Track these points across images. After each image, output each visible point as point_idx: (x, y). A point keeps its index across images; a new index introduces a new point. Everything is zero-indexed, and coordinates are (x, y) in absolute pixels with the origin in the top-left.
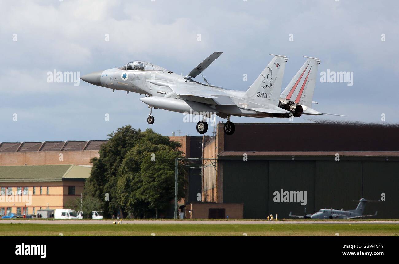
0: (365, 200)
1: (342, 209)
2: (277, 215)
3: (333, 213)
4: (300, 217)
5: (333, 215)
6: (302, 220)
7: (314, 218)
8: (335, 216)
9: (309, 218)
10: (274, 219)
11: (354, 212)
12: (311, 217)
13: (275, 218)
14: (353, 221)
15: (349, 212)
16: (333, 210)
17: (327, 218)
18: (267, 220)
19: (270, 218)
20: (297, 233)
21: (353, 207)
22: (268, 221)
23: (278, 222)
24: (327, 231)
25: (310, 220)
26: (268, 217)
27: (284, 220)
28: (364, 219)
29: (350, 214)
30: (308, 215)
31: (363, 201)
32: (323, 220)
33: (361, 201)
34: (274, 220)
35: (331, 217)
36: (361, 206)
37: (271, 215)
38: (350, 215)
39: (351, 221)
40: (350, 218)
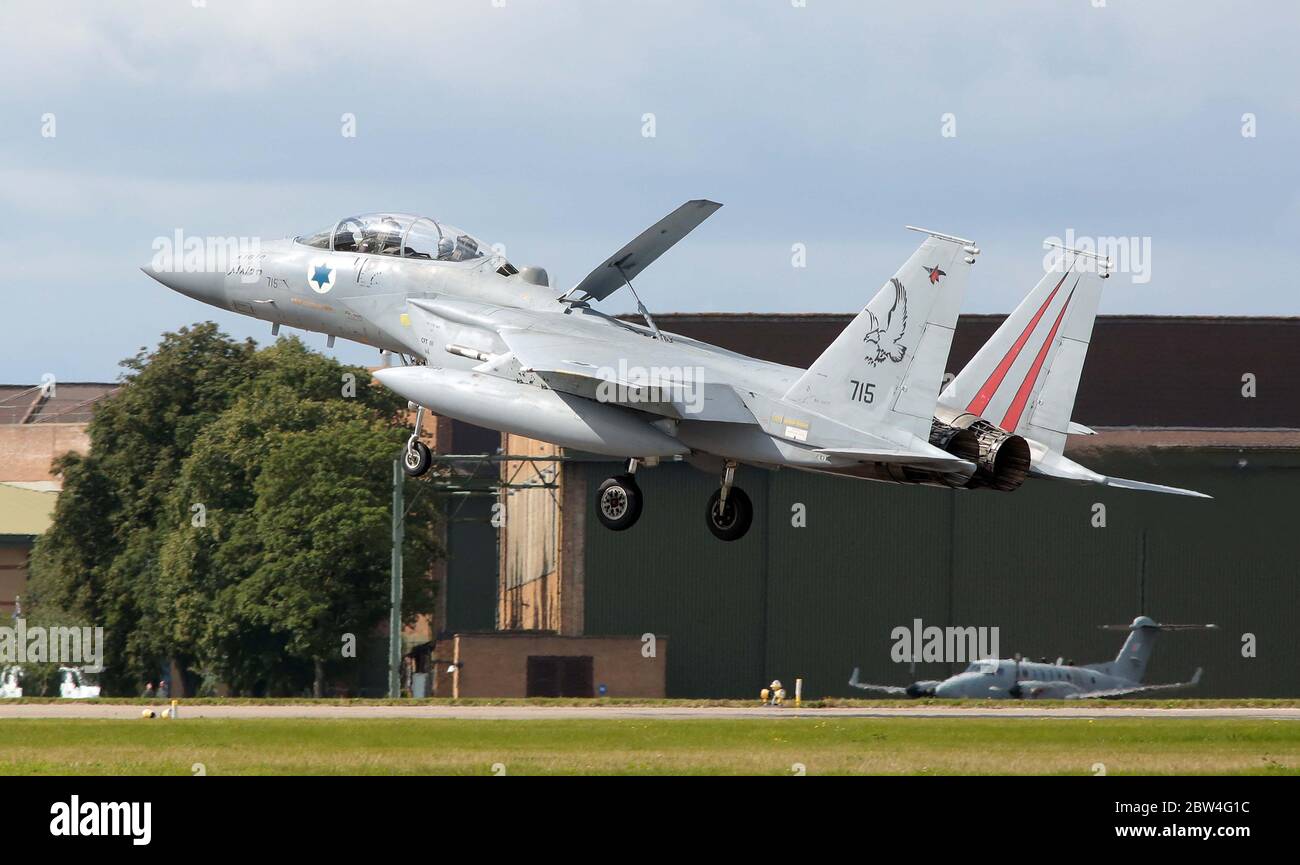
0: (1150, 622)
1: (1060, 660)
2: (799, 682)
3: (1025, 674)
4: (892, 690)
5: (1023, 683)
6: (899, 702)
7: (946, 695)
8: (1032, 686)
9: (932, 694)
10: (786, 698)
11: (1107, 671)
12: (938, 689)
13: (790, 695)
14: (1104, 706)
15: (1090, 671)
16: (1025, 663)
17: (998, 696)
18: (760, 701)
19: (771, 695)
20: (880, 754)
21: (1103, 652)
22: (761, 705)
23: (799, 711)
24: (998, 746)
25: (931, 701)
26: (765, 692)
27: (826, 701)
28: (1148, 700)
29: (1093, 681)
30: (921, 684)
31: (1144, 628)
32: (984, 702)
33: (1134, 629)
34: (787, 702)
35: (1017, 693)
36: (1137, 646)
37: (775, 684)
38: (1092, 684)
39: (1093, 706)
40: (1100, 694)
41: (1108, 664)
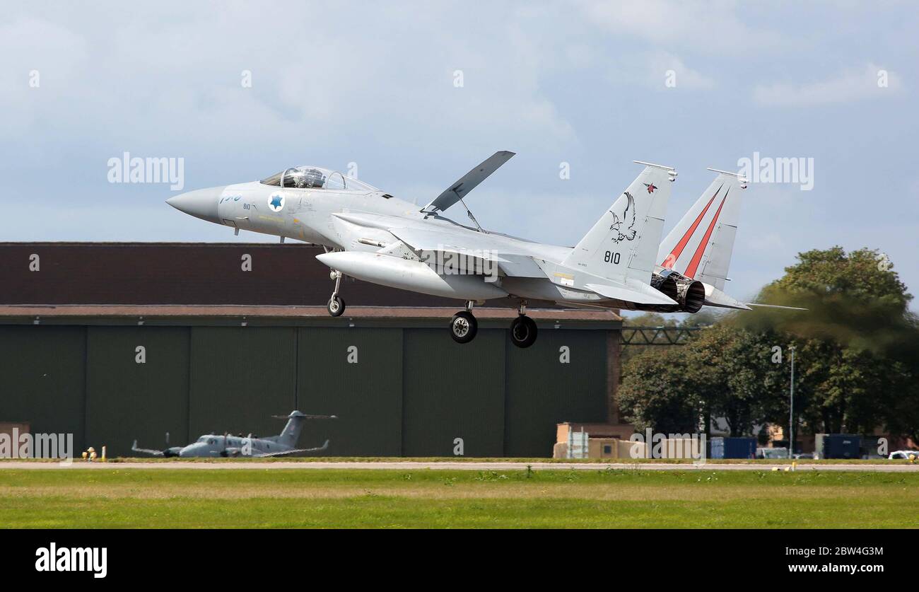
0: (300, 414)
1: (250, 435)
2: (104, 448)
3: (230, 443)
4: (156, 453)
5: (229, 449)
6: (160, 460)
7: (188, 456)
8: (234, 450)
9: (177, 455)
10: (97, 457)
11: (276, 441)
12: (181, 453)
13: (99, 455)
14: (274, 461)
15: (265, 441)
16: (230, 437)
17: (215, 456)
18: (81, 459)
19: (88, 456)
20: (149, 488)
21: (274, 430)
22: (82, 461)
23: (105, 465)
24: (215, 484)
25: (179, 459)
26: (84, 454)
27: (119, 459)
28: (298, 458)
29: (268, 446)
30: (173, 449)
31: (297, 417)
32: (207, 459)
33: (292, 417)
34: (98, 459)
35: (225, 454)
36: (293, 428)
37: (90, 449)
38: (268, 448)
39: (268, 461)
40: (271, 454)
41: (275, 437)
